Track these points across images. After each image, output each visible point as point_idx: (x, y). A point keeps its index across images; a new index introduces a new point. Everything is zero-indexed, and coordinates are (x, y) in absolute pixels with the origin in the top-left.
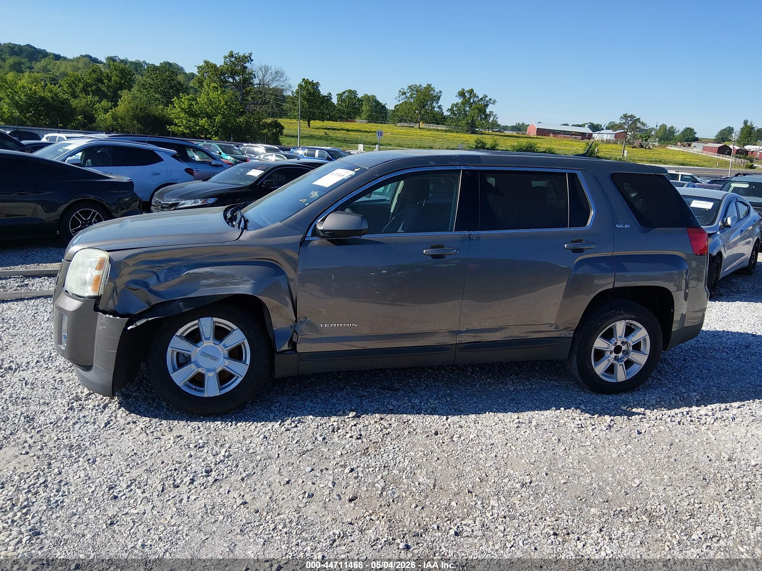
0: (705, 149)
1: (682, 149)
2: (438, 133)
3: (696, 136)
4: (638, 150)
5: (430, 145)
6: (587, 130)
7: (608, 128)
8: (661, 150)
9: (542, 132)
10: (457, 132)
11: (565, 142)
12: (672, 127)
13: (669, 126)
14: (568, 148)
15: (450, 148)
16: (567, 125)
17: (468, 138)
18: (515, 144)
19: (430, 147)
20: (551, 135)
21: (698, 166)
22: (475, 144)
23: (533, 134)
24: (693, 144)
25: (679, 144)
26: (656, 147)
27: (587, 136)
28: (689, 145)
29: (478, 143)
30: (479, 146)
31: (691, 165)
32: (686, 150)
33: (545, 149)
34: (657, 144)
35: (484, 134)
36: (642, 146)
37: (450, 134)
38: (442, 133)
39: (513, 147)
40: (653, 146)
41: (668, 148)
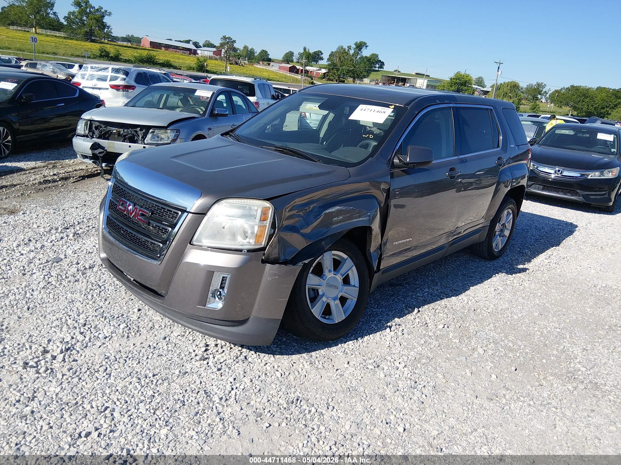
0: (280, 68)
1: (264, 67)
2: (58, 39)
3: (270, 57)
4: (235, 66)
5: (54, 51)
6: (191, 46)
7: (204, 46)
8: (251, 67)
9: (155, 45)
10: (77, 40)
11: (178, 56)
12: (252, 49)
13: (250, 48)
14: (181, 61)
15: (75, 54)
16: (171, 40)
17: (89, 46)
18: (136, 54)
19: (54, 53)
20: (163, 48)
21: (278, 81)
22: (100, 53)
23: (148, 46)
24: (272, 64)
25: (261, 62)
26: (246, 64)
27: (193, 52)
28: (269, 64)
29: (102, 52)
30: (103, 54)
31: (274, 81)
32: (268, 68)
33: (163, 61)
34: (246, 62)
35: (104, 43)
36: (237, 64)
37: (70, 41)
38: (62, 40)
39: (135, 57)
40: (245, 63)
41: (255, 66)
